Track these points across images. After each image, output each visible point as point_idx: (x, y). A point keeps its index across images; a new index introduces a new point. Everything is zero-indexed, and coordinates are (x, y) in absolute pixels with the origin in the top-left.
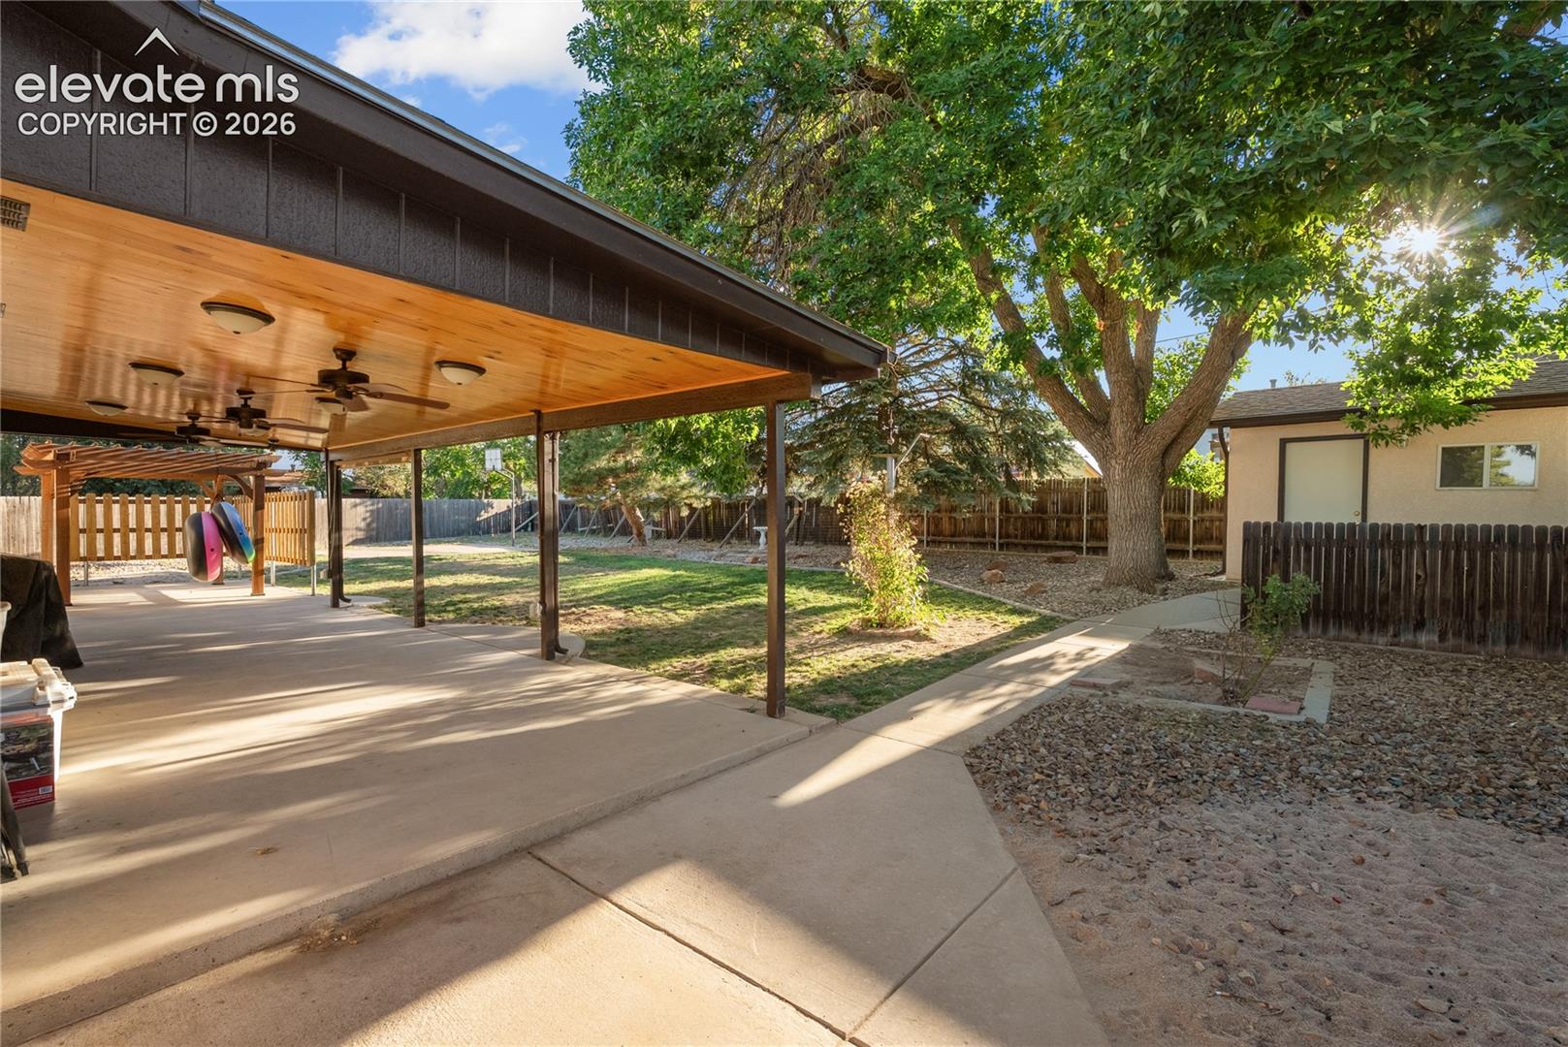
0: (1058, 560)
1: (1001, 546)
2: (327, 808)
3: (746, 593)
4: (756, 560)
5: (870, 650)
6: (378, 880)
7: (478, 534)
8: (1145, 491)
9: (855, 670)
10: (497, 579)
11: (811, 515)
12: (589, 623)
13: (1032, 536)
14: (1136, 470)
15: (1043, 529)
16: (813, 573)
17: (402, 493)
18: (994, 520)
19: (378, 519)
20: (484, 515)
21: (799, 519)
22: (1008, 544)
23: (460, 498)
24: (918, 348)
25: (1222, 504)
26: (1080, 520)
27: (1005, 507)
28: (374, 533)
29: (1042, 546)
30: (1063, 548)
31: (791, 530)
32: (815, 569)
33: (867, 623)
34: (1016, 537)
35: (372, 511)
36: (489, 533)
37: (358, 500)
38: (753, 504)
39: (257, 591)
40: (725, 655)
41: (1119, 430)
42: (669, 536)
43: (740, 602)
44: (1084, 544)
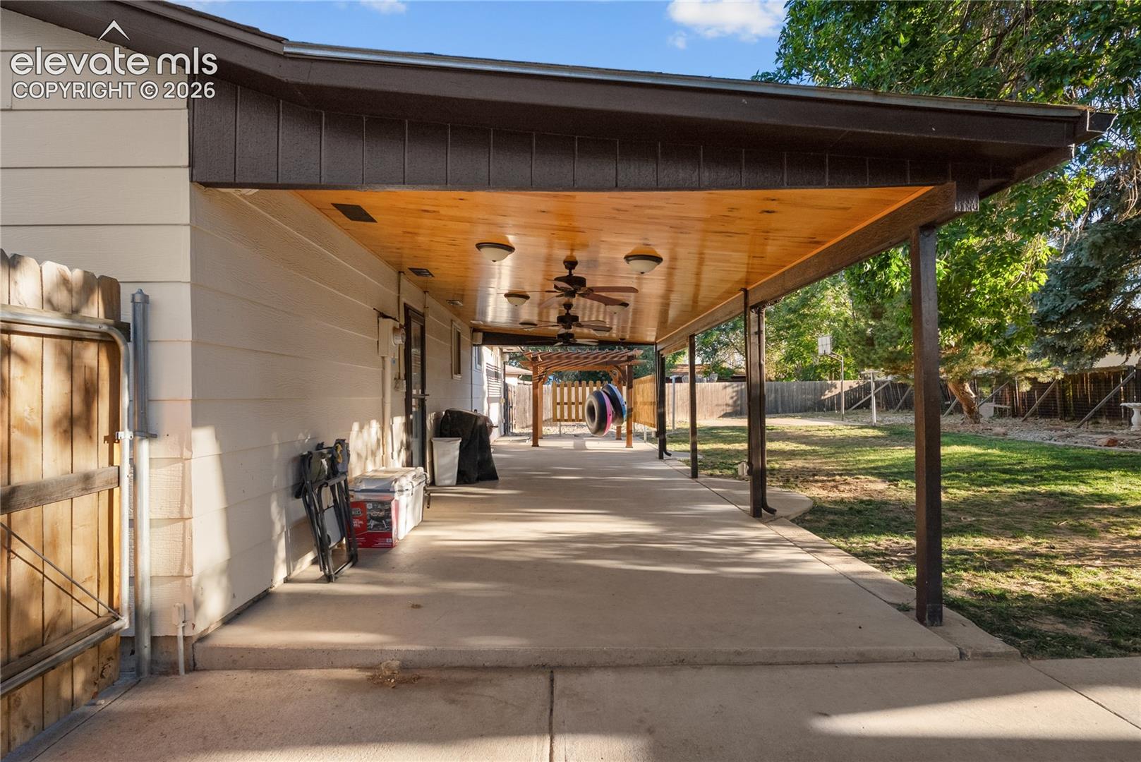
2: (477, 590)
4: (1113, 443)
6: (432, 648)
7: (823, 411)
10: (803, 447)
12: (843, 491)
17: (773, 379)
19: (741, 397)
20: (828, 395)
23: (810, 380)
28: (739, 408)
35: (737, 391)
36: (832, 409)
37: (727, 384)
38: (1132, 375)
39: (629, 445)
42: (1015, 414)
43: (1043, 488)
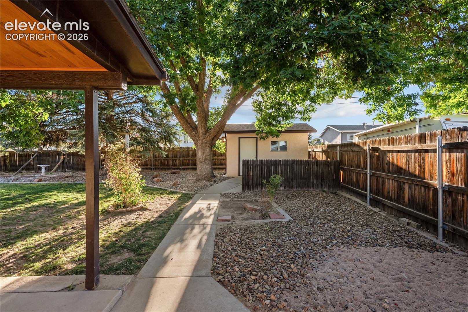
0: (174, 173)
1: (153, 170)
3: (38, 198)
4: (40, 180)
5: (124, 220)
8: (208, 151)
9: (122, 233)
11: (70, 159)
13: (164, 165)
14: (205, 144)
15: (168, 163)
16: (76, 184)
18: (151, 160)
21: (63, 161)
22: (156, 168)
24: (122, 97)
25: (225, 155)
26: (179, 160)
27: (154, 156)
29: (167, 168)
30: (174, 169)
31: (59, 166)
32: (76, 182)
33: (118, 206)
34: (159, 166)
38: (36, 154)
40: (32, 241)
41: (201, 132)
43: (35, 204)
44: (181, 167)
